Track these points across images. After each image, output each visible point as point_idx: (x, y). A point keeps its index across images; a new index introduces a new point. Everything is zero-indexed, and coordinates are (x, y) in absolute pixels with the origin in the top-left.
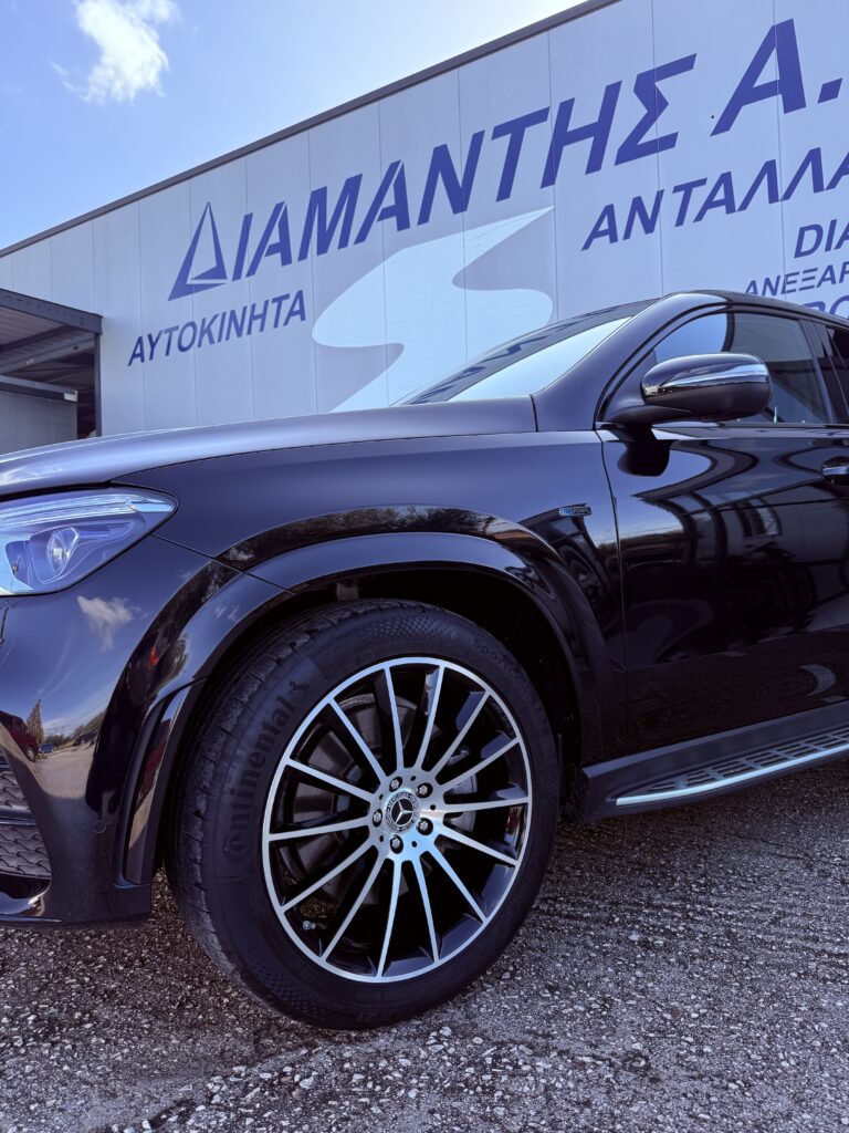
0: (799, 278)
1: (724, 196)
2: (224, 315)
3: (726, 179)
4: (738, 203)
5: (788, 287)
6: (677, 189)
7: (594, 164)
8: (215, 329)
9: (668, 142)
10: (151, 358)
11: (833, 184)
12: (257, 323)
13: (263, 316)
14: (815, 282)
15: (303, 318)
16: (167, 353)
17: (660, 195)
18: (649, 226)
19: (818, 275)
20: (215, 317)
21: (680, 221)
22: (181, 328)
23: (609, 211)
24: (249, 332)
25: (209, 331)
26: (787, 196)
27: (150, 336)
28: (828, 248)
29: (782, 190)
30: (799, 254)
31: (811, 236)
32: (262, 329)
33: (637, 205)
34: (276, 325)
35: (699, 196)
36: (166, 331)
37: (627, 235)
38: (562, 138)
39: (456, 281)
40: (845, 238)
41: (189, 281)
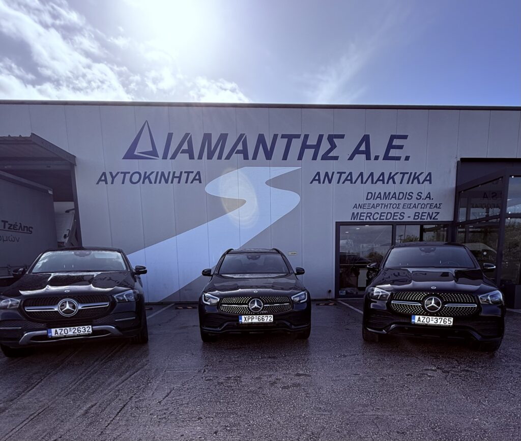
0: (367, 205)
1: (349, 179)
2: (158, 173)
3: (350, 174)
4: (354, 181)
5: (364, 207)
6: (338, 173)
7: (315, 158)
8: (153, 177)
9: (336, 158)
10: (112, 183)
11: (376, 183)
13: (180, 178)
14: (370, 207)
15: (200, 182)
16: (123, 183)
17: (333, 173)
18: (330, 182)
19: (371, 205)
21: (338, 183)
23: (318, 174)
24: (172, 182)
26: (365, 183)
27: (111, 173)
28: (374, 199)
29: (364, 181)
30: (367, 199)
31: (370, 195)
32: (179, 182)
33: (327, 174)
34: (186, 182)
35: (344, 177)
37: (323, 183)
39: (267, 183)
40: (377, 197)
41: (136, 153)
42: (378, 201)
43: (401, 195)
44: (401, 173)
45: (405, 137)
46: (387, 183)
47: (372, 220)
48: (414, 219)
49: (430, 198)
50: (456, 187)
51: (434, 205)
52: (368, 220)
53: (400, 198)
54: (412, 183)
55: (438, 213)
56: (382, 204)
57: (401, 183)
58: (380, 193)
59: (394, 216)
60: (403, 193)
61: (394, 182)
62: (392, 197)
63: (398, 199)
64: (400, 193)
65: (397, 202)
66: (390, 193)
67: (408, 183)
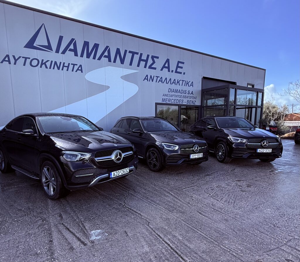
0: (169, 95)
1: (161, 80)
2: (52, 62)
3: (161, 78)
4: (163, 82)
5: (167, 96)
6: (156, 76)
7: (145, 67)
8: (48, 64)
9: (155, 69)
10: (15, 64)
11: (172, 84)
12: (65, 69)
13: (68, 67)
15: (82, 72)
16: (24, 65)
17: (154, 76)
18: (152, 81)
19: (170, 95)
20: (48, 61)
21: (156, 82)
22: (31, 59)
23: (147, 76)
24: (62, 70)
25: (45, 64)
26: (168, 84)
27: (14, 57)
28: (171, 92)
29: (167, 82)
30: (169, 92)
31: (170, 89)
32: (67, 70)
33: (151, 76)
34: (73, 71)
35: (159, 79)
36: (23, 57)
37: (149, 81)
38: (140, 60)
39: (121, 77)
40: (173, 91)
41: (35, 45)
42: (173, 93)
43: (182, 91)
44: (182, 80)
45: (183, 63)
46: (177, 85)
47: (171, 103)
48: (187, 103)
49: (192, 93)
50: (202, 90)
51: (194, 97)
52: (169, 103)
53: (182, 92)
54: (186, 86)
55: (196, 101)
56: (175, 95)
57: (182, 85)
58: (174, 89)
59: (179, 101)
60: (183, 90)
61: (179, 85)
62: (179, 92)
63: (181, 93)
64: (182, 90)
65: (180, 94)
66: (178, 90)
67: (185, 86)
